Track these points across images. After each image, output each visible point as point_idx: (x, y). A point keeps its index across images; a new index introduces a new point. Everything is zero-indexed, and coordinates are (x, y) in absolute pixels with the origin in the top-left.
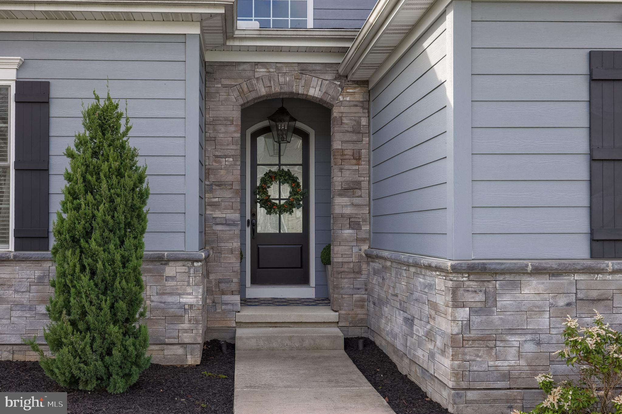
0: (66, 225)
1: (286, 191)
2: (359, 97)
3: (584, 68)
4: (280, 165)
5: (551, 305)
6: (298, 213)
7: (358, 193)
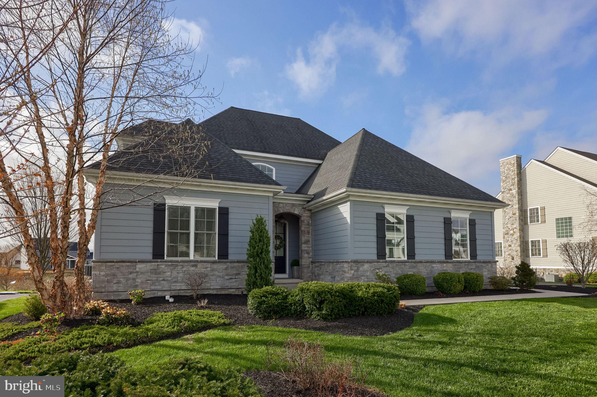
2: (309, 215)
3: (375, 216)
4: (276, 233)
5: (370, 270)
6: (282, 250)
7: (309, 243)
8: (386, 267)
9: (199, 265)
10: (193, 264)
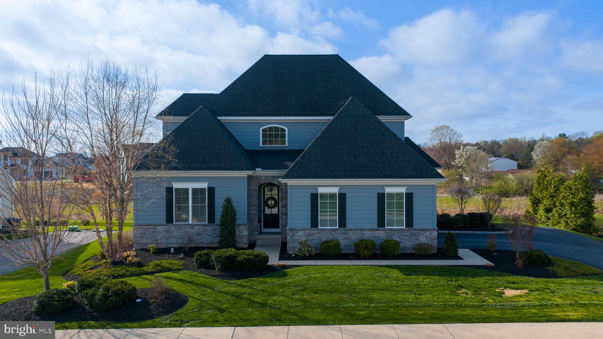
0: (222, 221)
1: (273, 202)
4: (271, 195)
6: (276, 208)
8: (318, 233)
9: (195, 227)
10: (191, 226)
